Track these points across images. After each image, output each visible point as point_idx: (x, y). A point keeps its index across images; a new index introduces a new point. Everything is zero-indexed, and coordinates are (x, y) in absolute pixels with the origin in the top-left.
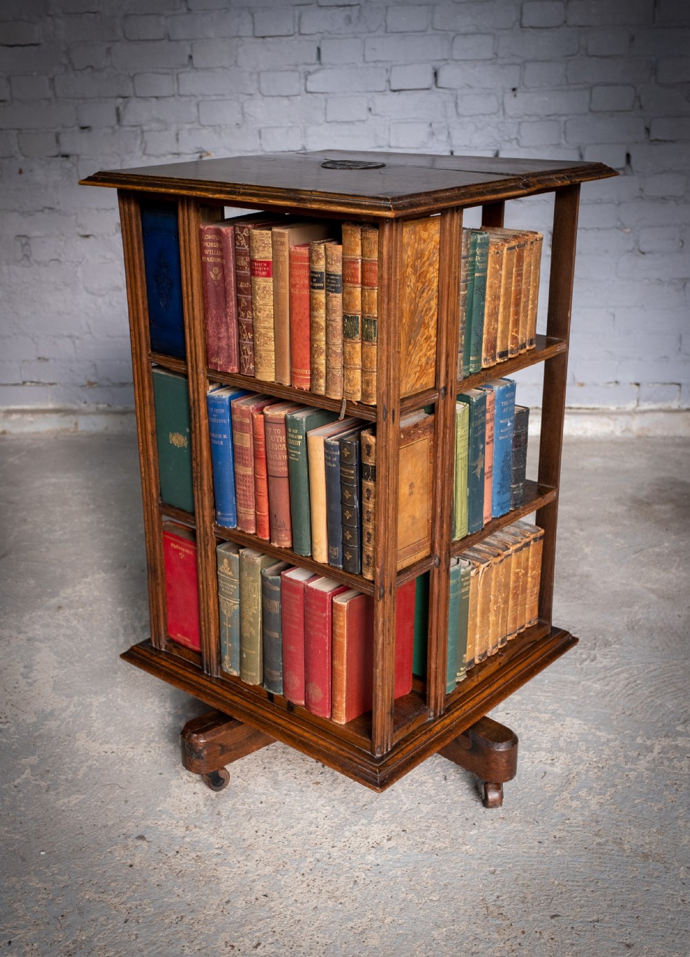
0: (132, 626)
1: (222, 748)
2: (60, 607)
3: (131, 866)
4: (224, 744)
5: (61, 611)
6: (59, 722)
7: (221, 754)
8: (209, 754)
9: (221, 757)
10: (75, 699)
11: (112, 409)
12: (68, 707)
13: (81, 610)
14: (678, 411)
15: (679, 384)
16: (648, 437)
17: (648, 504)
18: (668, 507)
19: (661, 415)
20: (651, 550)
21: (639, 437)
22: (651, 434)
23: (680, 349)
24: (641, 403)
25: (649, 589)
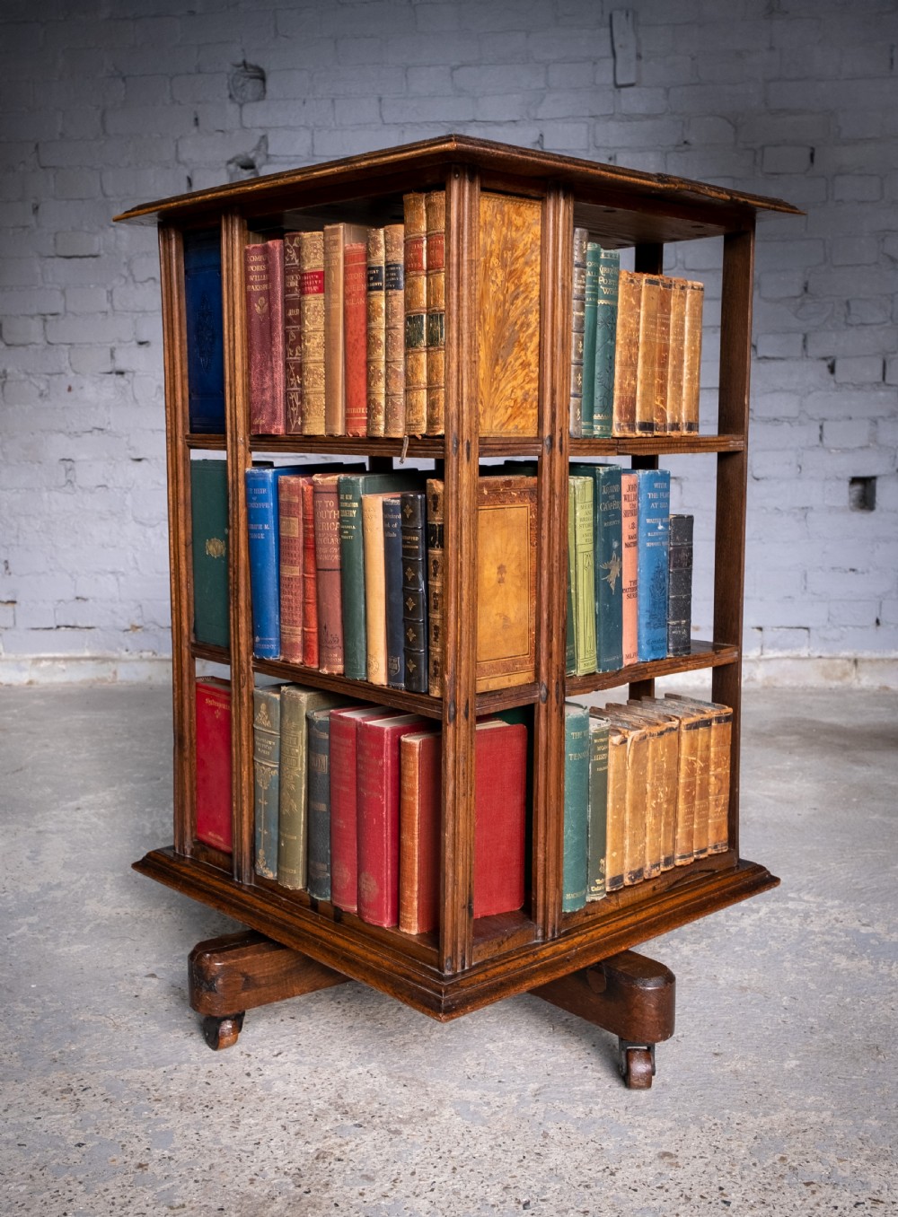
0: (161, 822)
2: (78, 809)
3: (136, 996)
5: (79, 811)
6: (66, 892)
10: (88, 875)
11: (158, 657)
12: (78, 880)
13: (103, 810)
14: (809, 658)
15: (807, 628)
16: (775, 687)
17: (772, 736)
18: (794, 737)
19: (789, 662)
20: (770, 767)
21: (765, 687)
22: (778, 684)
23: (805, 588)
24: (766, 651)
25: (765, 796)
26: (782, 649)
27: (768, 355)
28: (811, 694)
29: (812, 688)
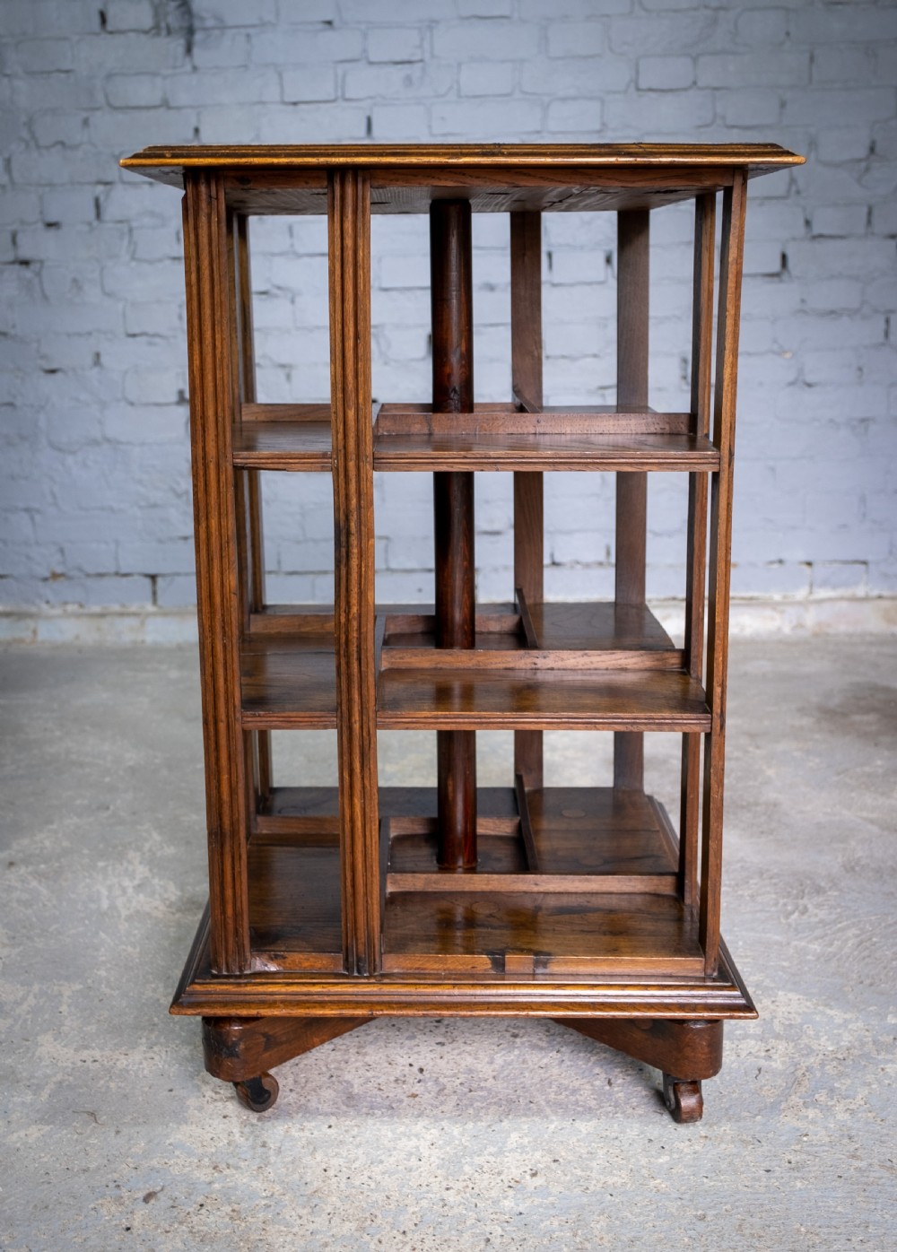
0: (120, 885)
1: (268, 1039)
2: (11, 864)
3: (128, 1229)
4: (271, 1033)
5: (13, 869)
6: (10, 1021)
7: (266, 1049)
8: (247, 1049)
9: (266, 1055)
10: (36, 988)
12: (24, 999)
13: (43, 866)
14: (866, 599)
15: (865, 563)
16: (828, 634)
17: (844, 715)
18: (872, 717)
19: (844, 604)
20: (858, 770)
21: (816, 635)
22: (831, 631)
23: (864, 515)
24: (815, 589)
25: (865, 819)
26: (834, 587)
27: (825, 232)
28: (871, 644)
29: (871, 634)
